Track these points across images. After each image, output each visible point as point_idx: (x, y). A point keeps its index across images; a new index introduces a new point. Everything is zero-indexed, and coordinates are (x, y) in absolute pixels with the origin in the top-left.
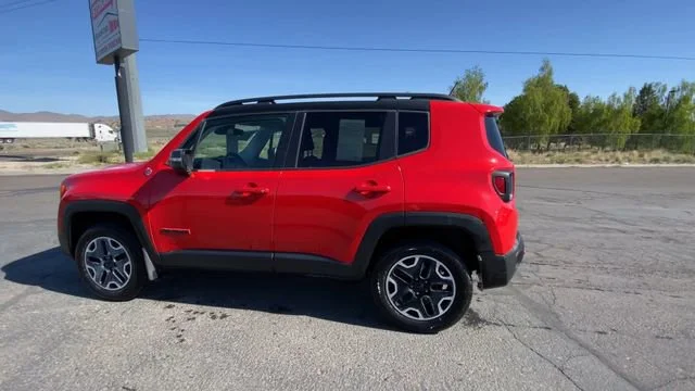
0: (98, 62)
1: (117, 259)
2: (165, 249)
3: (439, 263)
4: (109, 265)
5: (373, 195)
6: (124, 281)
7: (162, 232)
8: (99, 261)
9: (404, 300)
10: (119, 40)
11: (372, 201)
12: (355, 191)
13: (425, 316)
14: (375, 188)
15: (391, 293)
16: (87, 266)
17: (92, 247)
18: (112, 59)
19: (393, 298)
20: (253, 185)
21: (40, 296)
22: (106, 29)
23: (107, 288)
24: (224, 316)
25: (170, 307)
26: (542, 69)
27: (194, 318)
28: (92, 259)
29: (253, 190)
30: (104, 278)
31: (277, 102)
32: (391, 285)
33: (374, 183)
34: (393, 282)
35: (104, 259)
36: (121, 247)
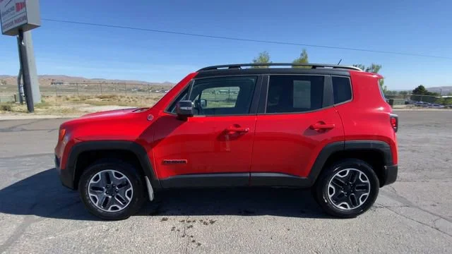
0: (3, 34)
1: (119, 186)
2: (165, 176)
3: (361, 173)
4: (111, 191)
5: (324, 130)
6: (125, 203)
7: (164, 163)
8: (102, 190)
9: (338, 199)
10: (25, 18)
11: (323, 134)
12: (312, 128)
13: (351, 207)
14: (324, 126)
15: (331, 194)
16: (90, 195)
17: (96, 179)
18: (17, 32)
19: (332, 197)
20: (237, 126)
21: (38, 223)
22: (12, 9)
23: (109, 210)
24: (212, 222)
25: (164, 220)
26: (302, 55)
27: (192, 226)
28: (95, 188)
29: (238, 129)
30: (106, 203)
31: (243, 68)
32: (331, 189)
33: (323, 123)
34: (332, 187)
35: (106, 187)
36: (124, 177)
